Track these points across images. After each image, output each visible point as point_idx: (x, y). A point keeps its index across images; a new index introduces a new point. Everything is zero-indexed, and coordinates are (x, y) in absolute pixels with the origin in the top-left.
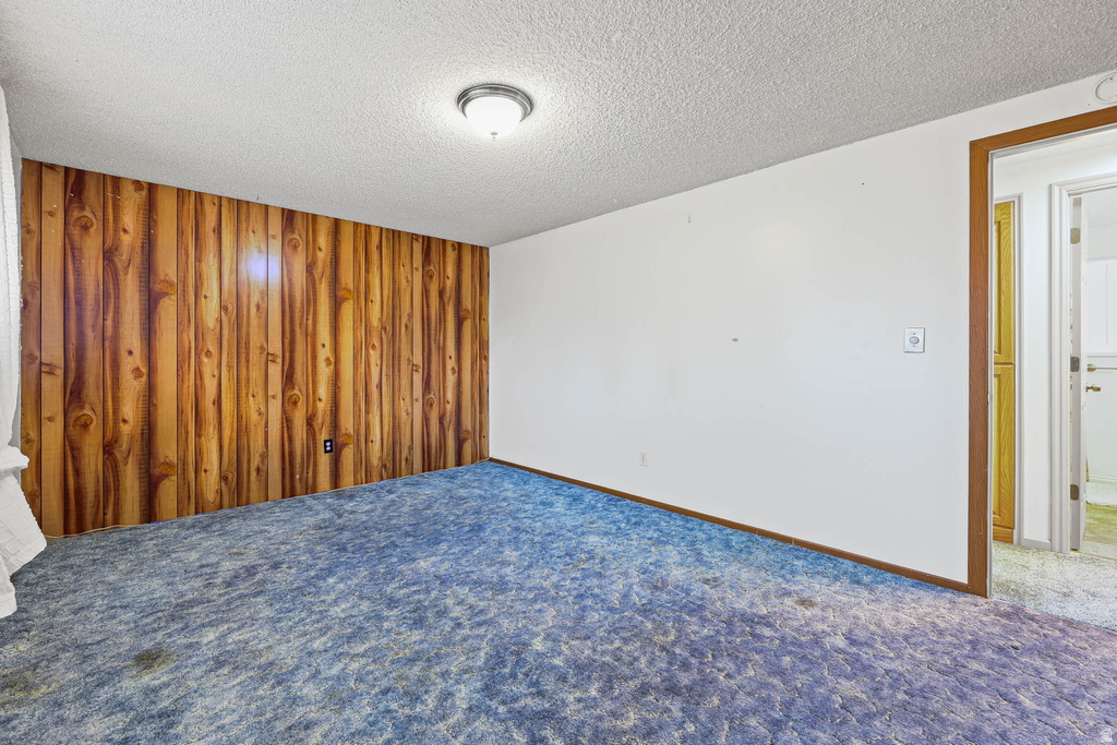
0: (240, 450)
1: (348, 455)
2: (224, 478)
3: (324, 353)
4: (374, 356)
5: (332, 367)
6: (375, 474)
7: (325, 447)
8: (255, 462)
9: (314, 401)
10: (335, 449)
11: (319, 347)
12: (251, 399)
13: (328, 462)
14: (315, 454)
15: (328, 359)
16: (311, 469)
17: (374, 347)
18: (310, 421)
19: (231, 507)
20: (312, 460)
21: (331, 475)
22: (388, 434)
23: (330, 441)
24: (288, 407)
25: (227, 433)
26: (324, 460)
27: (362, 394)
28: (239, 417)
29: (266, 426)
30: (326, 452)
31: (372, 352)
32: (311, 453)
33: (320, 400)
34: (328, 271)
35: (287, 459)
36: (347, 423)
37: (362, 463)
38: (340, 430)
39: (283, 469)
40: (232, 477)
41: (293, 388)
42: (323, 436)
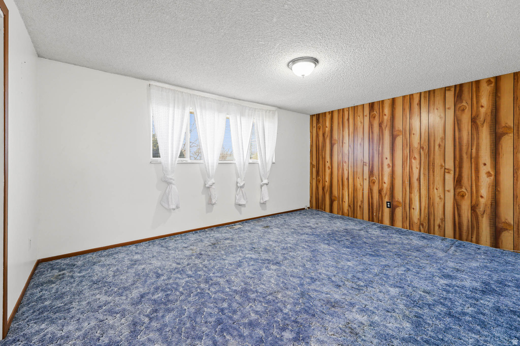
0: (354, 198)
1: (399, 212)
2: (349, 206)
3: (387, 162)
4: (415, 164)
5: (391, 168)
6: (416, 227)
7: (387, 205)
8: (359, 203)
9: (382, 183)
10: (392, 207)
11: (384, 159)
12: (358, 179)
13: (388, 212)
14: (382, 207)
15: (389, 164)
16: (380, 213)
17: (415, 158)
18: (380, 191)
19: (351, 217)
20: (381, 209)
21: (390, 219)
22: (425, 207)
23: (390, 203)
24: (371, 184)
25: (350, 190)
26: (387, 211)
27: (407, 183)
28: (354, 185)
29: (363, 190)
30: (387, 207)
31: (413, 161)
32: (380, 206)
33: (385, 183)
34: (389, 124)
35: (371, 205)
36: (399, 196)
37: (407, 218)
38: (394, 198)
39: (369, 209)
40: (352, 206)
41: (373, 176)
42: (386, 199)
